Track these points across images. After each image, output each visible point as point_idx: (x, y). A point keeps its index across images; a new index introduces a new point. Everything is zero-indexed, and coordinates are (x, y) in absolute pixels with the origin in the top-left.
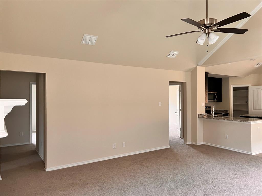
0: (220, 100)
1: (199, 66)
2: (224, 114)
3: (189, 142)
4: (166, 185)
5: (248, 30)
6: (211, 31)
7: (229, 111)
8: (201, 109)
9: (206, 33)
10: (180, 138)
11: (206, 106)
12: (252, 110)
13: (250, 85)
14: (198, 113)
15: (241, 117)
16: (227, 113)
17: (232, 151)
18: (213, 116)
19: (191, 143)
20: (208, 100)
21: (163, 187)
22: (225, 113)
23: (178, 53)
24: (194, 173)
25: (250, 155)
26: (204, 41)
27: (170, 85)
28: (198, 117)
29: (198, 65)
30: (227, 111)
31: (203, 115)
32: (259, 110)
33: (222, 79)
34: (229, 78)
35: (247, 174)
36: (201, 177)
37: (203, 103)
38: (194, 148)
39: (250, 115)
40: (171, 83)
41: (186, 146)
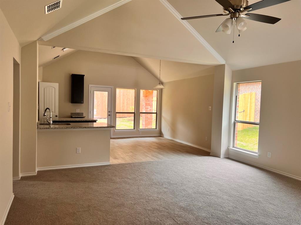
19: (21, 176)
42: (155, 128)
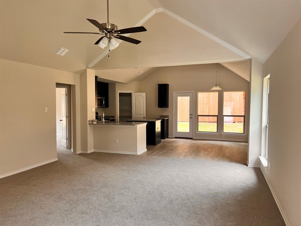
0: (107, 105)
1: (89, 68)
2: (110, 119)
3: (79, 152)
4: (65, 197)
5: (141, 42)
6: (112, 37)
7: (115, 117)
8: (91, 115)
9: (108, 38)
10: (67, 148)
11: (96, 112)
12: (135, 115)
13: (133, 92)
14: (88, 119)
15: (127, 121)
16: (114, 119)
17: (121, 154)
18: (103, 122)
19: (80, 152)
20: (98, 105)
21: (63, 200)
22: (112, 119)
23: (68, 51)
24: (91, 180)
25: (136, 155)
26: (106, 46)
27: (57, 87)
28: (88, 123)
29: (87, 67)
30: (114, 117)
31: (93, 121)
32: (140, 115)
33: (109, 84)
34: (115, 83)
35: (137, 171)
36: (99, 182)
37: (93, 109)
38: (86, 157)
39: (133, 120)
40: (59, 85)
41: (76, 156)
42: (243, 133)
